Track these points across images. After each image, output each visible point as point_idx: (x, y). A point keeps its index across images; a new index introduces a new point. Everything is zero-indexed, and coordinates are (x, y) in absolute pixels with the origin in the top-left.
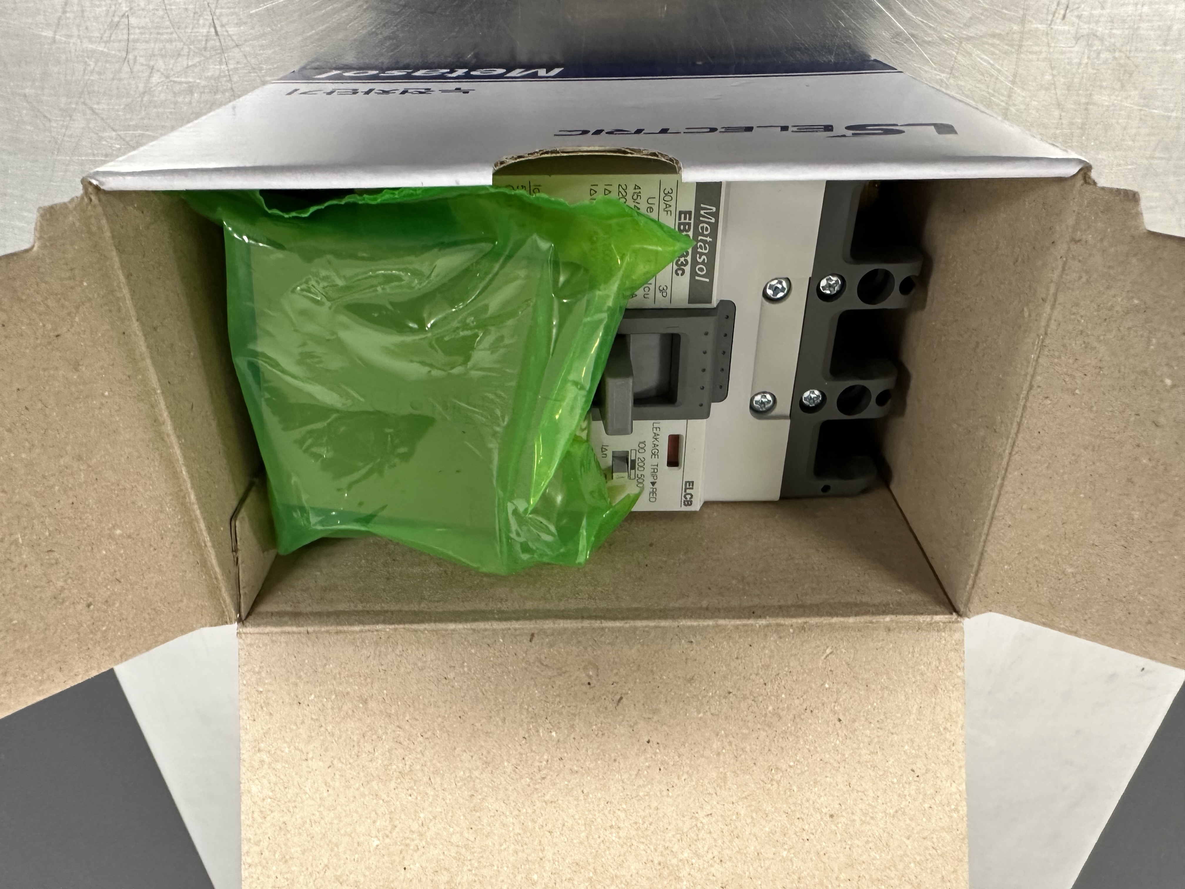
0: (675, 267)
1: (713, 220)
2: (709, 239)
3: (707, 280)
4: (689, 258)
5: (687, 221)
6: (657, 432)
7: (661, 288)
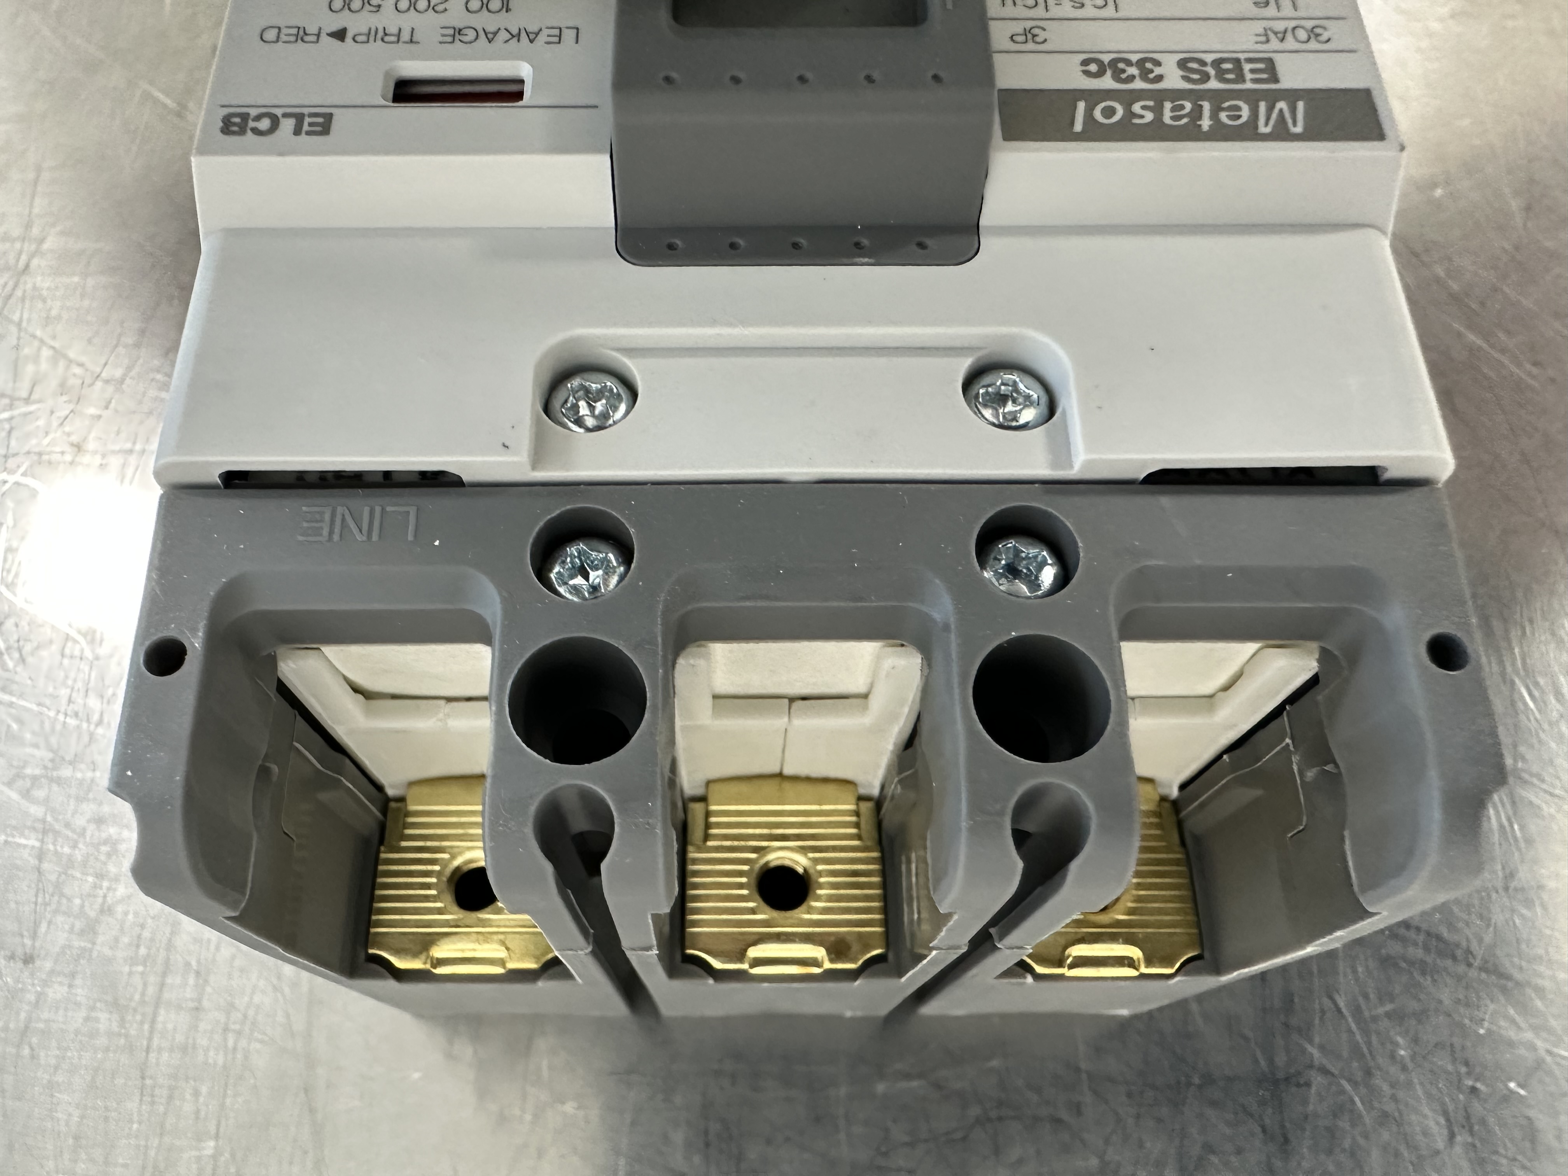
0: (1106, 58)
1: (1263, 129)
2: (1206, 123)
3: (1078, 127)
4: (1139, 84)
5: (1249, 76)
6: (542, 38)
7: (1036, 31)
